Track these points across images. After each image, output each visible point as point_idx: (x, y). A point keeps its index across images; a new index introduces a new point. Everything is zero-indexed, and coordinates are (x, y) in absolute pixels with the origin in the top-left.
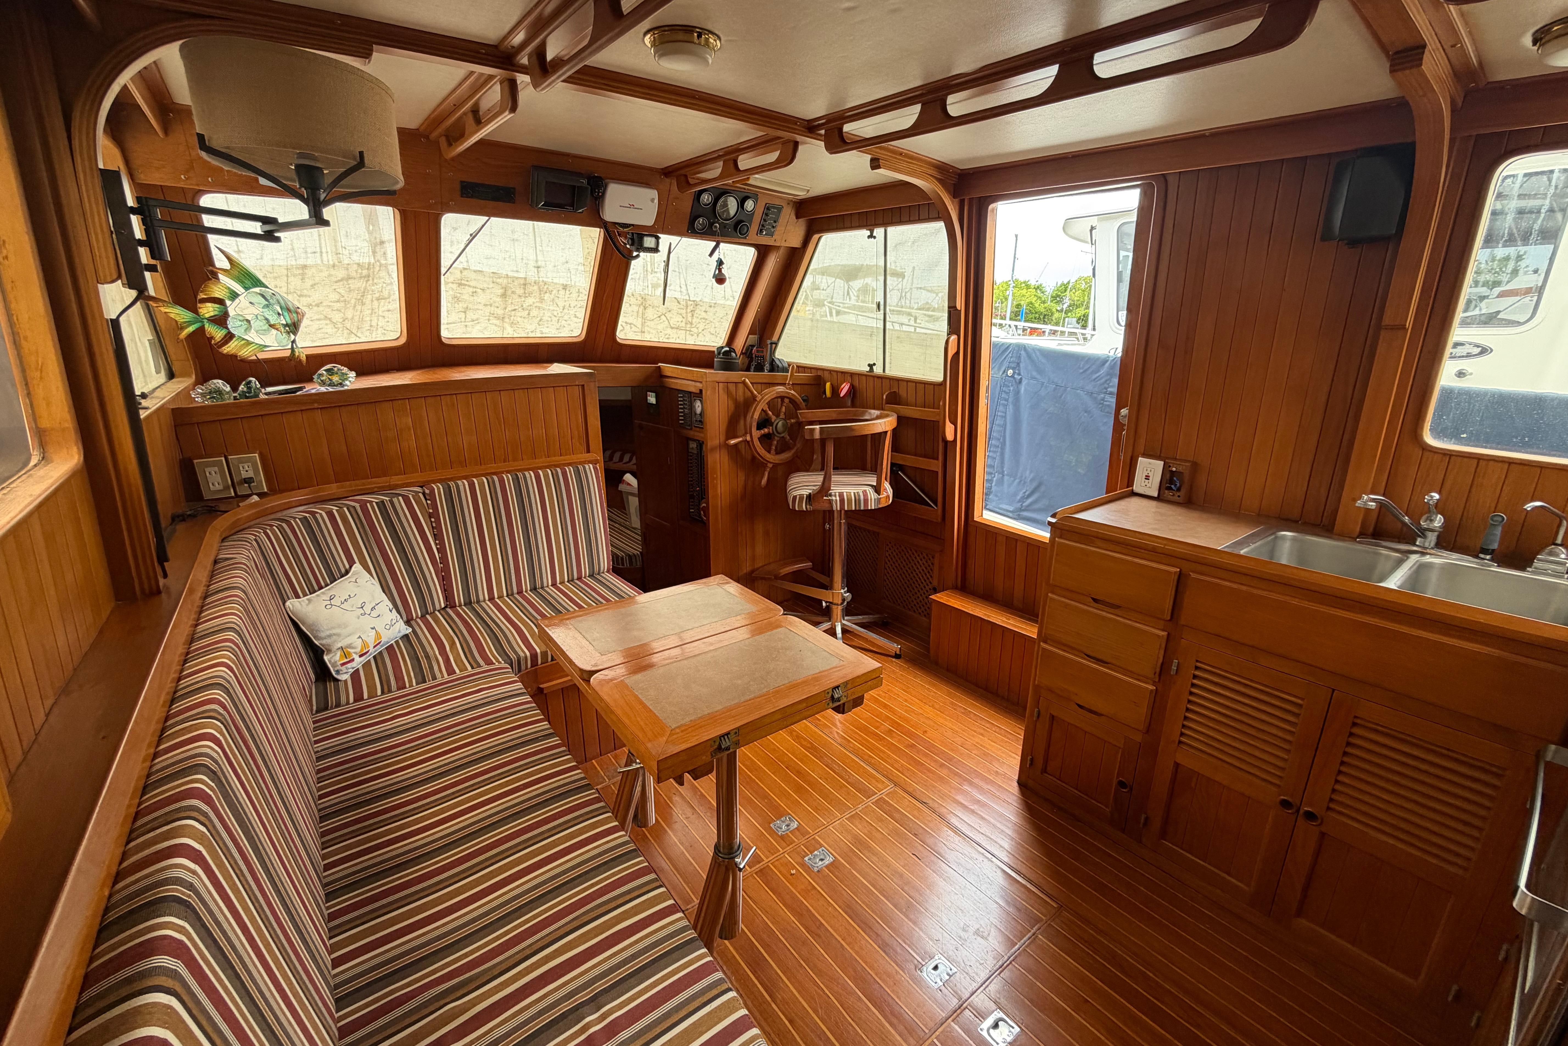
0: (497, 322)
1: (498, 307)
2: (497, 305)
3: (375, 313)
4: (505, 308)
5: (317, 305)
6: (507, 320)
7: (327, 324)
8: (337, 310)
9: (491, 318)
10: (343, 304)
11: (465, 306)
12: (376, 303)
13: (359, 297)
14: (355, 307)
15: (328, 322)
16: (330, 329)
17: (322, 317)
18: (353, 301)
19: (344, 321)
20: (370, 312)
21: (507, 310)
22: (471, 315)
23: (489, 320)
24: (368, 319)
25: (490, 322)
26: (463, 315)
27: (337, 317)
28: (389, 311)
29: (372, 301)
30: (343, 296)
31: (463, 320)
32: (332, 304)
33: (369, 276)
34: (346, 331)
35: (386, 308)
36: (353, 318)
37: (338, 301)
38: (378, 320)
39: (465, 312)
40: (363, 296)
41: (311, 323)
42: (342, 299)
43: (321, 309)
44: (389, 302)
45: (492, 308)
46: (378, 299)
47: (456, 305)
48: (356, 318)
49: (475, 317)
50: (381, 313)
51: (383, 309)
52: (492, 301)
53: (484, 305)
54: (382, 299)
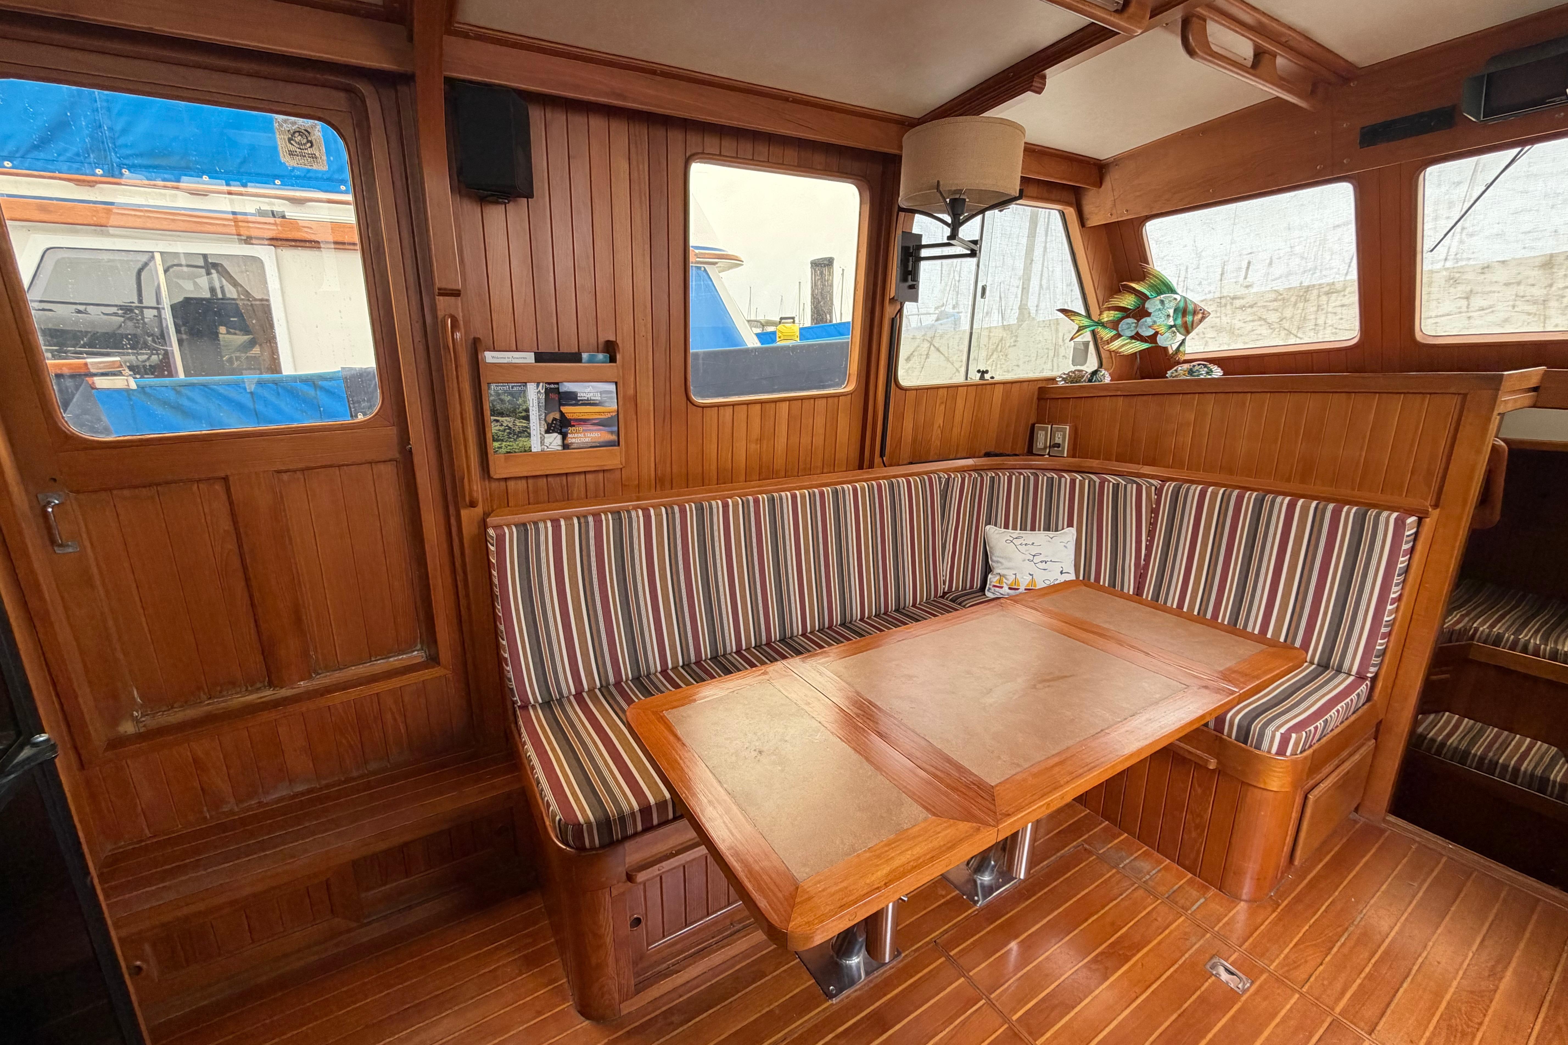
0: (1532, 309)
1: (1533, 285)
2: (1531, 281)
3: (1322, 310)
4: (1551, 285)
5: (1251, 307)
6: (1553, 304)
7: (1261, 325)
8: (1274, 310)
9: (1517, 303)
10: (1280, 303)
11: (1469, 288)
12: (1324, 298)
13: (1301, 294)
14: (1295, 304)
15: (1262, 322)
16: (1265, 331)
17: (1256, 317)
18: (1293, 299)
19: (1281, 321)
20: (1315, 309)
21: (1554, 288)
22: (1478, 302)
23: (1514, 307)
24: (1313, 317)
25: (1516, 309)
26: (1464, 303)
27: (1273, 317)
28: (1342, 306)
29: (1319, 296)
30: (1281, 295)
31: (1464, 309)
32: (1268, 304)
33: (1316, 268)
34: (1283, 333)
35: (1338, 303)
36: (1292, 317)
37: (1275, 300)
38: (1326, 317)
39: (1467, 298)
40: (1306, 292)
41: (1243, 325)
42: (1280, 297)
43: (1255, 309)
44: (1344, 296)
45: (1522, 287)
46: (1327, 293)
47: (1452, 290)
48: (1297, 317)
49: (1485, 304)
50: (1330, 310)
51: (1334, 304)
52: (1520, 277)
53: (1505, 284)
54: (1332, 293)
